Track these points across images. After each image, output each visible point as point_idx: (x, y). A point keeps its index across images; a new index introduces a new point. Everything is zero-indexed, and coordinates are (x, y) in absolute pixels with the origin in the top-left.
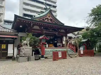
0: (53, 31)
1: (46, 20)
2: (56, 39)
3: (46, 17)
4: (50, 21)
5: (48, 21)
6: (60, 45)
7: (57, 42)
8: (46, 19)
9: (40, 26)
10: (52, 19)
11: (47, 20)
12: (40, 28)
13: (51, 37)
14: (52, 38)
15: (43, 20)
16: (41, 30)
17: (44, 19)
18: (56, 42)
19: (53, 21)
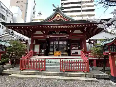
0: (61, 33)
3: (54, 19)
6: (77, 53)
9: (42, 30)
10: (63, 19)
13: (64, 42)
14: (65, 43)
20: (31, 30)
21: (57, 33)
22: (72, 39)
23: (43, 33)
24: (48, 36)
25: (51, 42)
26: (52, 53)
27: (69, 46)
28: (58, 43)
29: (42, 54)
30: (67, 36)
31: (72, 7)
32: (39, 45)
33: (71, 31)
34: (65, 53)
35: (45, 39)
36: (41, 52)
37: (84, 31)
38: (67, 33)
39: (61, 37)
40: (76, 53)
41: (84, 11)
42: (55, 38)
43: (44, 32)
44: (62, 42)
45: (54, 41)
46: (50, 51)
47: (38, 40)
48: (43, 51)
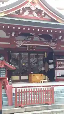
0: (43, 39)
1: (26, 13)
2: (51, 61)
3: (24, 6)
4: (35, 14)
5: (30, 16)
7: (54, 67)
8: (24, 10)
9: (8, 31)
10: (42, 9)
11: (29, 14)
12: (6, 35)
15: (16, 12)
16: (11, 40)
17: (19, 11)
18: (51, 67)
19: (45, 14)
21: (36, 39)
26: (17, 78)
28: (29, 55)
33: (60, 38)
39: (36, 46)
43: (13, 34)
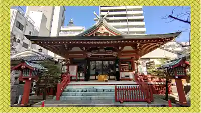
0: (107, 51)
3: (96, 32)
9: (81, 46)
10: (108, 32)
13: (110, 62)
14: (112, 63)
20: (66, 46)
21: (101, 50)
22: (121, 58)
23: (82, 49)
24: (90, 54)
25: (93, 62)
26: (94, 78)
27: (117, 67)
28: (102, 63)
29: (81, 79)
30: (115, 54)
31: (115, 16)
32: (76, 67)
33: (120, 48)
34: (111, 77)
35: (84, 58)
36: (80, 76)
37: (136, 48)
38: (114, 50)
39: (106, 56)
40: (126, 76)
41: (130, 20)
42: (98, 56)
43: (84, 48)
44: (107, 62)
45: (96, 60)
46: (91, 74)
47: (75, 59)
48: (81, 75)
